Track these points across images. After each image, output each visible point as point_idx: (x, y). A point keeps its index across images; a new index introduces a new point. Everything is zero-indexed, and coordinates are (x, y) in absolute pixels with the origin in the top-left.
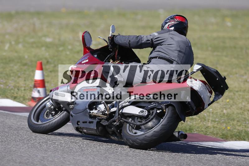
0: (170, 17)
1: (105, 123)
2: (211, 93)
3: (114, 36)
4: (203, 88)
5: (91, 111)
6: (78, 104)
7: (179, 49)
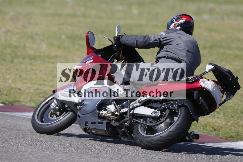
0: (177, 16)
1: (115, 124)
2: (223, 92)
3: (120, 36)
4: (215, 89)
5: (100, 112)
6: (86, 105)
7: (186, 49)
